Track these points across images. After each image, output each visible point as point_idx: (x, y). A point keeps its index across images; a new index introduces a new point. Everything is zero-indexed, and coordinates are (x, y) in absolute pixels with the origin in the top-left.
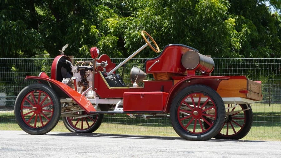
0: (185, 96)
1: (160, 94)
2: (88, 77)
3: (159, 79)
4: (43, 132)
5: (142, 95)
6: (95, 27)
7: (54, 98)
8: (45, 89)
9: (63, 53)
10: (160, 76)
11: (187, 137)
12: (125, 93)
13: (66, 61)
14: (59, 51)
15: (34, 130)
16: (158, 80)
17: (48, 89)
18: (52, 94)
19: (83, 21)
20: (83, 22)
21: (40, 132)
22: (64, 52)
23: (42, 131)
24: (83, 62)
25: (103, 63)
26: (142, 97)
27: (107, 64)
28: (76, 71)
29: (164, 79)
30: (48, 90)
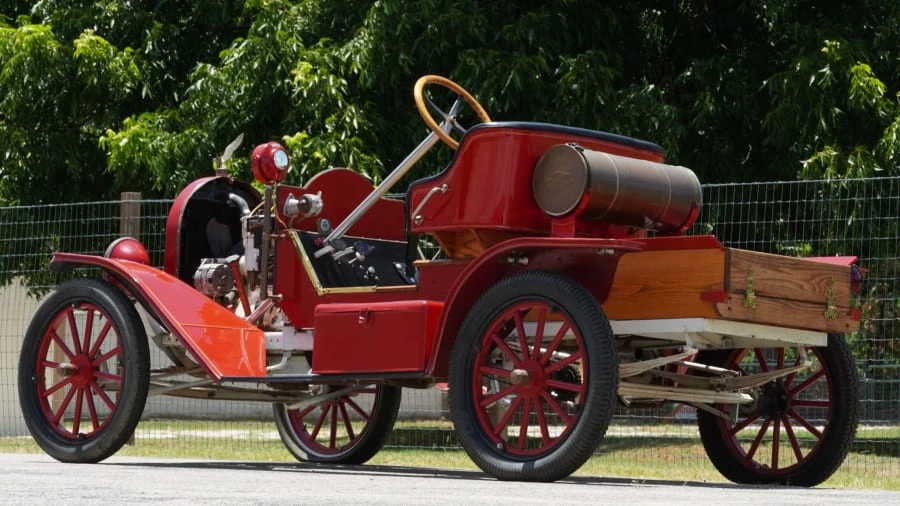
1: (417, 307)
3: (460, 256)
4: (92, 455)
5: (363, 312)
6: (868, 68)
10: (465, 245)
11: (493, 466)
15: (69, 445)
19: (825, 45)
20: (825, 49)
26: (361, 320)
27: (321, 205)
30: (107, 303)
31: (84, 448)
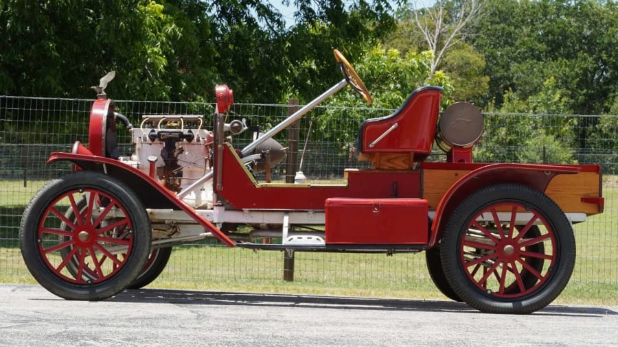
0: (479, 211)
1: (420, 203)
2: (180, 155)
3: (385, 167)
4: (105, 295)
5: (376, 205)
7: (136, 209)
8: (110, 186)
9: (104, 93)
10: (389, 161)
11: (488, 305)
12: (329, 199)
13: (114, 115)
14: (93, 89)
15: (81, 289)
16: (383, 169)
17: (118, 187)
18: (131, 198)
21: (98, 293)
22: (105, 90)
23: (102, 292)
24: (161, 118)
25: (236, 125)
26: (376, 211)
27: (246, 128)
28: (145, 140)
29: (398, 168)
30: (118, 190)
31: (97, 291)
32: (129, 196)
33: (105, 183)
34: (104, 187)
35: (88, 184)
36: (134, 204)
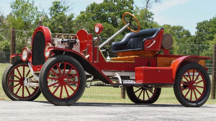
3: (146, 56)
7: (82, 70)
8: (73, 61)
15: (63, 101)
24: (62, 35)
26: (159, 71)
28: (59, 43)
30: (76, 63)
31: (69, 102)
32: (79, 64)
33: (71, 60)
34: (71, 61)
35: (65, 60)
36: (81, 68)
